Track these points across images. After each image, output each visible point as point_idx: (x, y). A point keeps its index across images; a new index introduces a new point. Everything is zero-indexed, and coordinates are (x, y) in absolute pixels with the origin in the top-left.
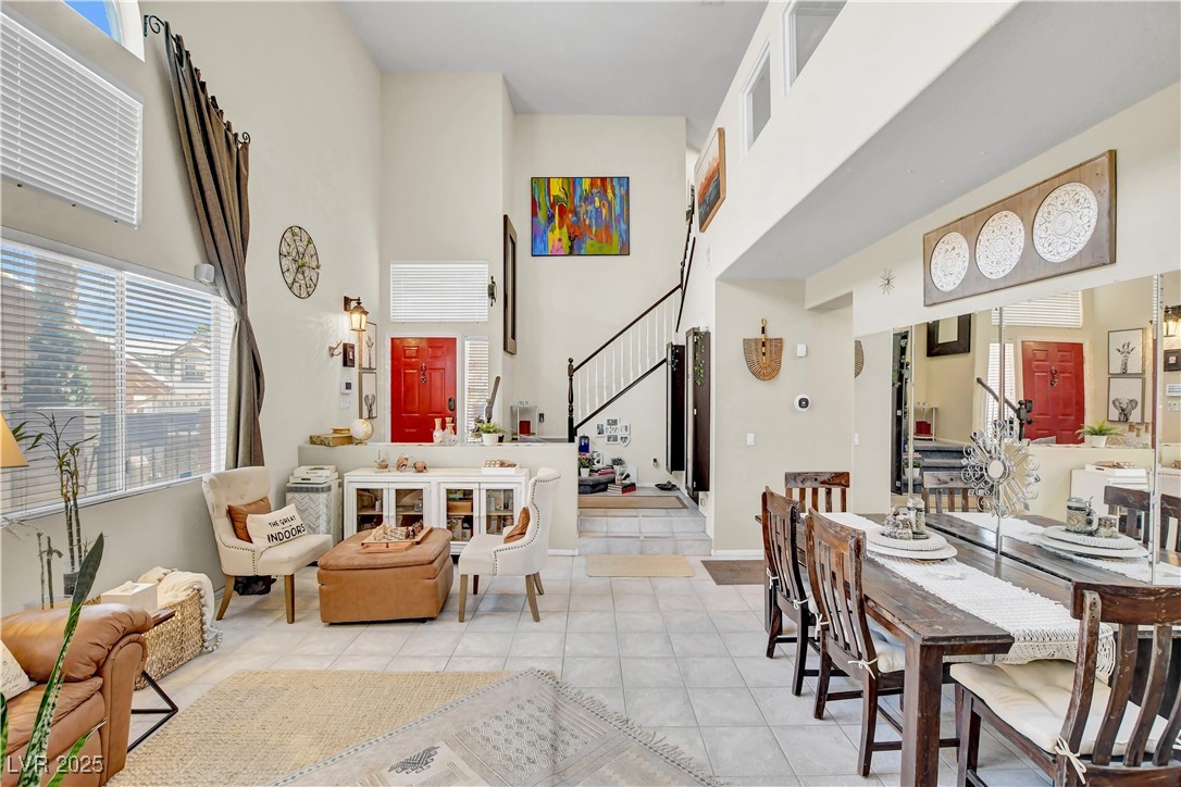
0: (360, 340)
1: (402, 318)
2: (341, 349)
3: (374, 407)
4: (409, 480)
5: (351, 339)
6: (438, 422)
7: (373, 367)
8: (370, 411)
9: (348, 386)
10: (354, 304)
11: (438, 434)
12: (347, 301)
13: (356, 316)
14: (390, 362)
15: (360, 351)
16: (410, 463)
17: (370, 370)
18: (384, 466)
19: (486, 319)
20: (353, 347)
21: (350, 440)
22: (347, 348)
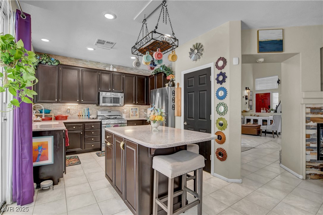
0: (249, 95)
1: (258, 90)
2: (245, 97)
3: (252, 107)
4: (256, 118)
5: (247, 95)
6: (262, 108)
7: (252, 99)
8: (251, 108)
9: (246, 103)
10: (247, 88)
11: (262, 111)
12: (246, 88)
13: (248, 91)
14: (255, 98)
15: (249, 97)
16: (256, 115)
17: (251, 100)
18: (251, 115)
19: (277, 88)
20: (247, 96)
21: (246, 112)
22: (246, 96)
